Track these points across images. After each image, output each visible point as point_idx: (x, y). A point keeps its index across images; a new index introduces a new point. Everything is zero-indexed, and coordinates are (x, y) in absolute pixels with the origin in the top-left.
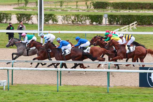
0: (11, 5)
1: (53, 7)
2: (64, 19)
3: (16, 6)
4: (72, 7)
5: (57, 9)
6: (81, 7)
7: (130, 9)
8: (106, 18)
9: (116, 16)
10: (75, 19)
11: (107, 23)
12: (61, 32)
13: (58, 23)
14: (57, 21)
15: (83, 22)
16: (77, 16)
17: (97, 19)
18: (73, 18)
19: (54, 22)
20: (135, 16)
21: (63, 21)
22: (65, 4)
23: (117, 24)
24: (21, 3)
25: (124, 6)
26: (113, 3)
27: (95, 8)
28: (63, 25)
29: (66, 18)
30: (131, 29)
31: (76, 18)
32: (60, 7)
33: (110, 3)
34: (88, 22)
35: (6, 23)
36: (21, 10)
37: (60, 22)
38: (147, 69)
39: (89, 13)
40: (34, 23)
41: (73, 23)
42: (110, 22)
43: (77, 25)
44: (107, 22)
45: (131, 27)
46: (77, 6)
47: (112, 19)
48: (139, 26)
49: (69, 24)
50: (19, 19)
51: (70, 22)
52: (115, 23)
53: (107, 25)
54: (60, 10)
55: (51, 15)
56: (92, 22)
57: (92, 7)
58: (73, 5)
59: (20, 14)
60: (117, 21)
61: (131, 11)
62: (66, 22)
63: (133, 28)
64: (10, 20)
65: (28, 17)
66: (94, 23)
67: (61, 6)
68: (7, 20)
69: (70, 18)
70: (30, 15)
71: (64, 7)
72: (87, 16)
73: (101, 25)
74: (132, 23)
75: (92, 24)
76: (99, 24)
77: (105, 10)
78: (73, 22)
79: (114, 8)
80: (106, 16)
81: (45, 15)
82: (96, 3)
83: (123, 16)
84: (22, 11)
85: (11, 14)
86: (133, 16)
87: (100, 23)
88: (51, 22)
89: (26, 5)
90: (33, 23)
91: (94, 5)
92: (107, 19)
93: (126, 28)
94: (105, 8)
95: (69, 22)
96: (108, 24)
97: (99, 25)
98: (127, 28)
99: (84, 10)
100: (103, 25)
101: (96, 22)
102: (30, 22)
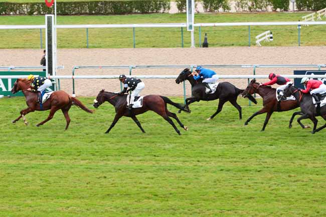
2: (238, 5)
8: (293, 3)
10: (253, 6)
11: (295, 10)
13: (230, 11)
14: (228, 8)
15: (264, 9)
17: (281, 4)
18: (250, 3)
19: (226, 10)
21: (237, 8)
23: (308, 10)
28: (237, 13)
29: (241, 3)
30: (319, 17)
31: (254, 4)
34: (270, 8)
35: (163, 13)
37: (233, 10)
40: (200, 11)
41: (250, 11)
42: (299, 8)
43: (255, 12)
44: (295, 7)
47: (302, 3)
49: (245, 12)
51: (247, 9)
52: (306, 9)
53: (295, 11)
56: (275, 8)
60: (309, 6)
62: (241, 10)
63: (323, 15)
64: (169, 8)
66: (278, 10)
68: (165, 9)
69: (247, 4)
73: (288, 12)
75: (275, 11)
76: (285, 10)
78: (250, 9)
87: (286, 9)
88: (221, 10)
90: (198, 12)
92: (295, 4)
93: (311, 16)
95: (245, 10)
96: (297, 11)
97: (284, 12)
98: (313, 17)
100: (290, 12)
101: (281, 8)
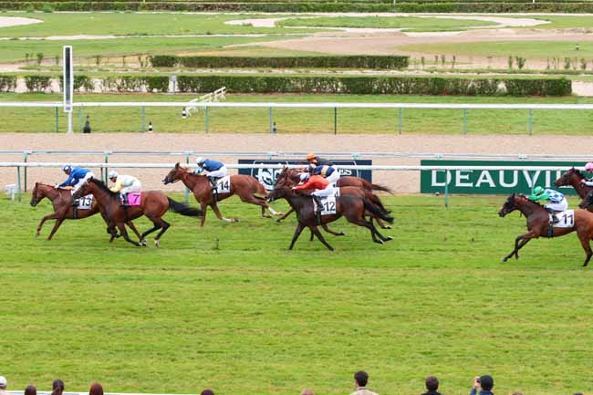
0: (14, 63)
1: (84, 65)
2: (104, 84)
3: (23, 65)
4: (116, 65)
5: (91, 68)
6: (130, 65)
7: (212, 67)
8: (174, 82)
9: (191, 78)
10: (123, 84)
11: (177, 90)
12: (103, 104)
13: (94, 91)
14: (91, 87)
15: (137, 89)
16: (127, 79)
17: (159, 84)
18: (119, 82)
19: (88, 90)
20: (223, 78)
21: (103, 88)
22: (103, 60)
23: (193, 91)
24: (32, 60)
25: (202, 62)
26: (183, 58)
27: (154, 66)
28: (103, 93)
29: (108, 81)
30: (216, 99)
31: (125, 82)
32: (95, 65)
33: (180, 58)
34: (144, 88)
35: (8, 91)
36: (31, 71)
37: (97, 90)
38: (250, 162)
39: (145, 74)
40: (55, 91)
41: (120, 91)
42: (182, 89)
43: (126, 93)
44: (177, 87)
45: (216, 96)
46: (124, 63)
47: (185, 83)
48: (229, 94)
49: (112, 92)
50: (30, 85)
51: (115, 89)
52: (190, 90)
54: (96, 71)
55: (82, 78)
56: (151, 88)
57: (150, 64)
58: (118, 62)
59: (32, 77)
60: (193, 87)
61: (214, 70)
62: (108, 89)
63: (219, 97)
64: (15, 86)
65: (45, 81)
66: (155, 90)
67: (98, 63)
68: (10, 86)
69: (115, 82)
70: (48, 78)
71: (102, 65)
72: (144, 79)
73: (167, 94)
74: (217, 88)
75: (151, 92)
76: (163, 91)
77: (170, 69)
78: (119, 88)
79: (187, 66)
80: (174, 78)
81: (75, 77)
82: (157, 57)
83: (203, 79)
84: (35, 72)
85: (15, 77)
86: (218, 77)
87: (165, 90)
88: (82, 89)
89: (39, 63)
91: (152, 61)
92: (176, 83)
94: (171, 66)
95: (113, 89)
96: (178, 92)
97: (162, 93)
98: (211, 98)
99: (137, 70)
100: (169, 94)
101: (158, 88)
102: (48, 90)
